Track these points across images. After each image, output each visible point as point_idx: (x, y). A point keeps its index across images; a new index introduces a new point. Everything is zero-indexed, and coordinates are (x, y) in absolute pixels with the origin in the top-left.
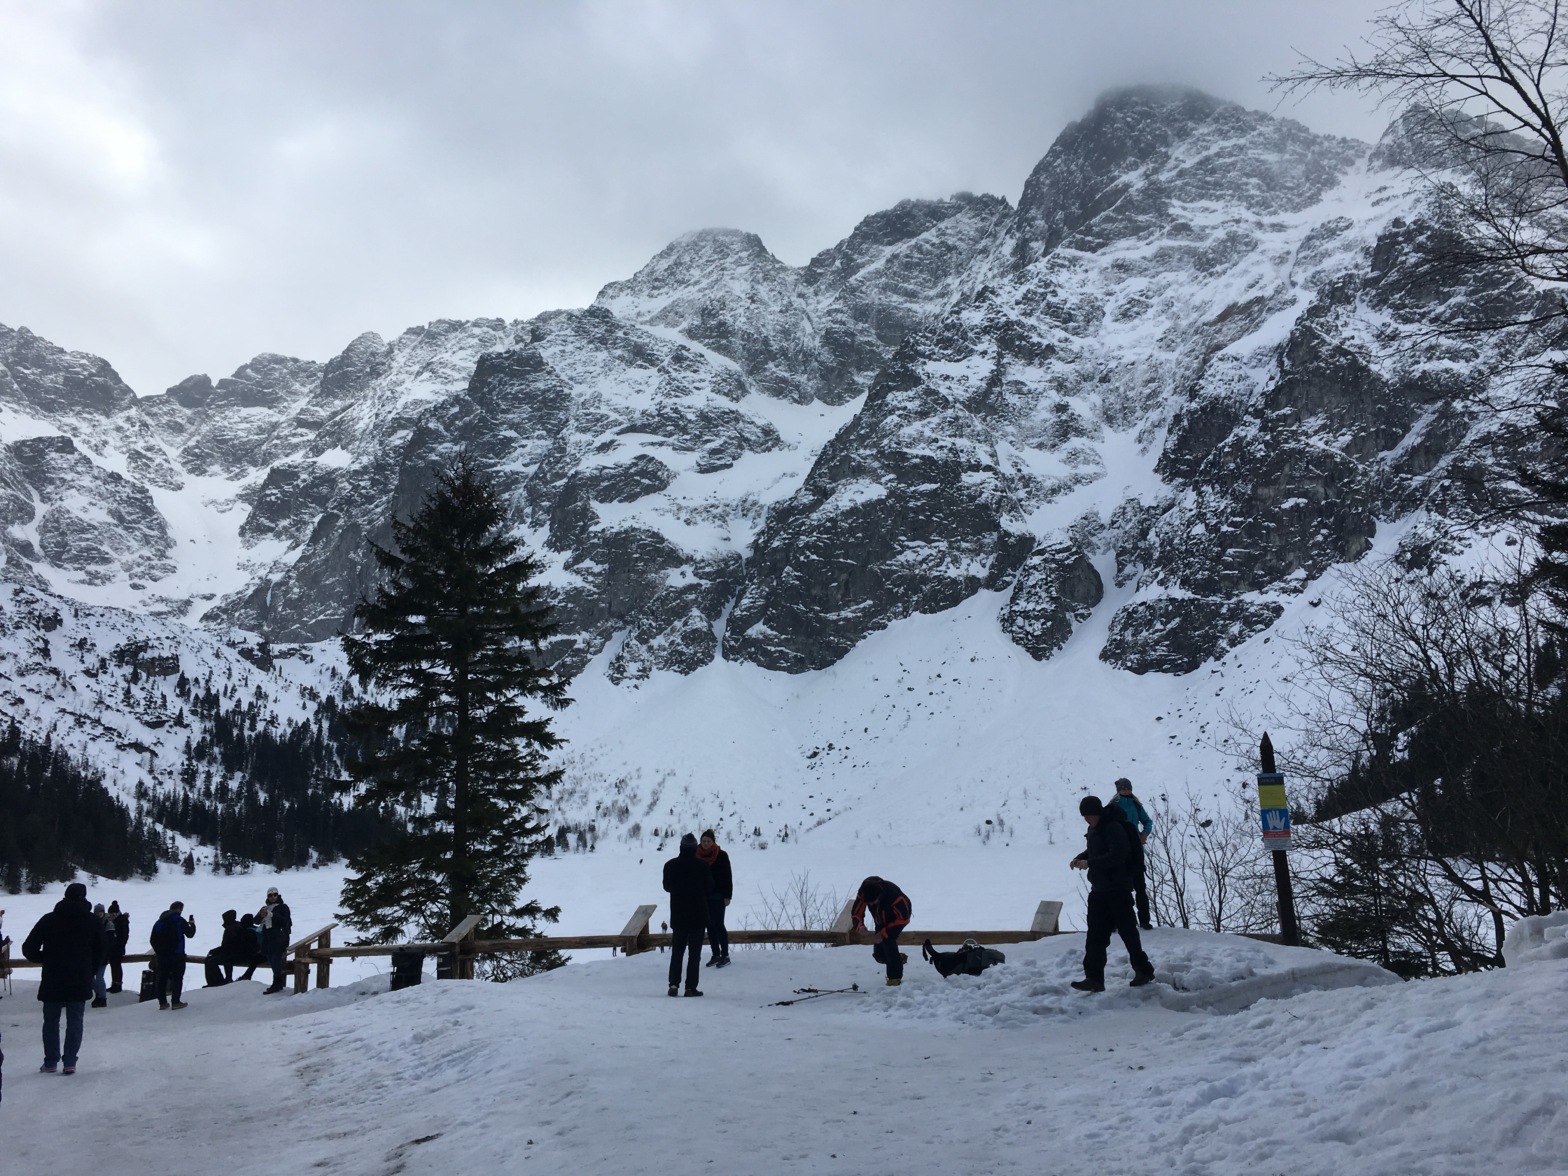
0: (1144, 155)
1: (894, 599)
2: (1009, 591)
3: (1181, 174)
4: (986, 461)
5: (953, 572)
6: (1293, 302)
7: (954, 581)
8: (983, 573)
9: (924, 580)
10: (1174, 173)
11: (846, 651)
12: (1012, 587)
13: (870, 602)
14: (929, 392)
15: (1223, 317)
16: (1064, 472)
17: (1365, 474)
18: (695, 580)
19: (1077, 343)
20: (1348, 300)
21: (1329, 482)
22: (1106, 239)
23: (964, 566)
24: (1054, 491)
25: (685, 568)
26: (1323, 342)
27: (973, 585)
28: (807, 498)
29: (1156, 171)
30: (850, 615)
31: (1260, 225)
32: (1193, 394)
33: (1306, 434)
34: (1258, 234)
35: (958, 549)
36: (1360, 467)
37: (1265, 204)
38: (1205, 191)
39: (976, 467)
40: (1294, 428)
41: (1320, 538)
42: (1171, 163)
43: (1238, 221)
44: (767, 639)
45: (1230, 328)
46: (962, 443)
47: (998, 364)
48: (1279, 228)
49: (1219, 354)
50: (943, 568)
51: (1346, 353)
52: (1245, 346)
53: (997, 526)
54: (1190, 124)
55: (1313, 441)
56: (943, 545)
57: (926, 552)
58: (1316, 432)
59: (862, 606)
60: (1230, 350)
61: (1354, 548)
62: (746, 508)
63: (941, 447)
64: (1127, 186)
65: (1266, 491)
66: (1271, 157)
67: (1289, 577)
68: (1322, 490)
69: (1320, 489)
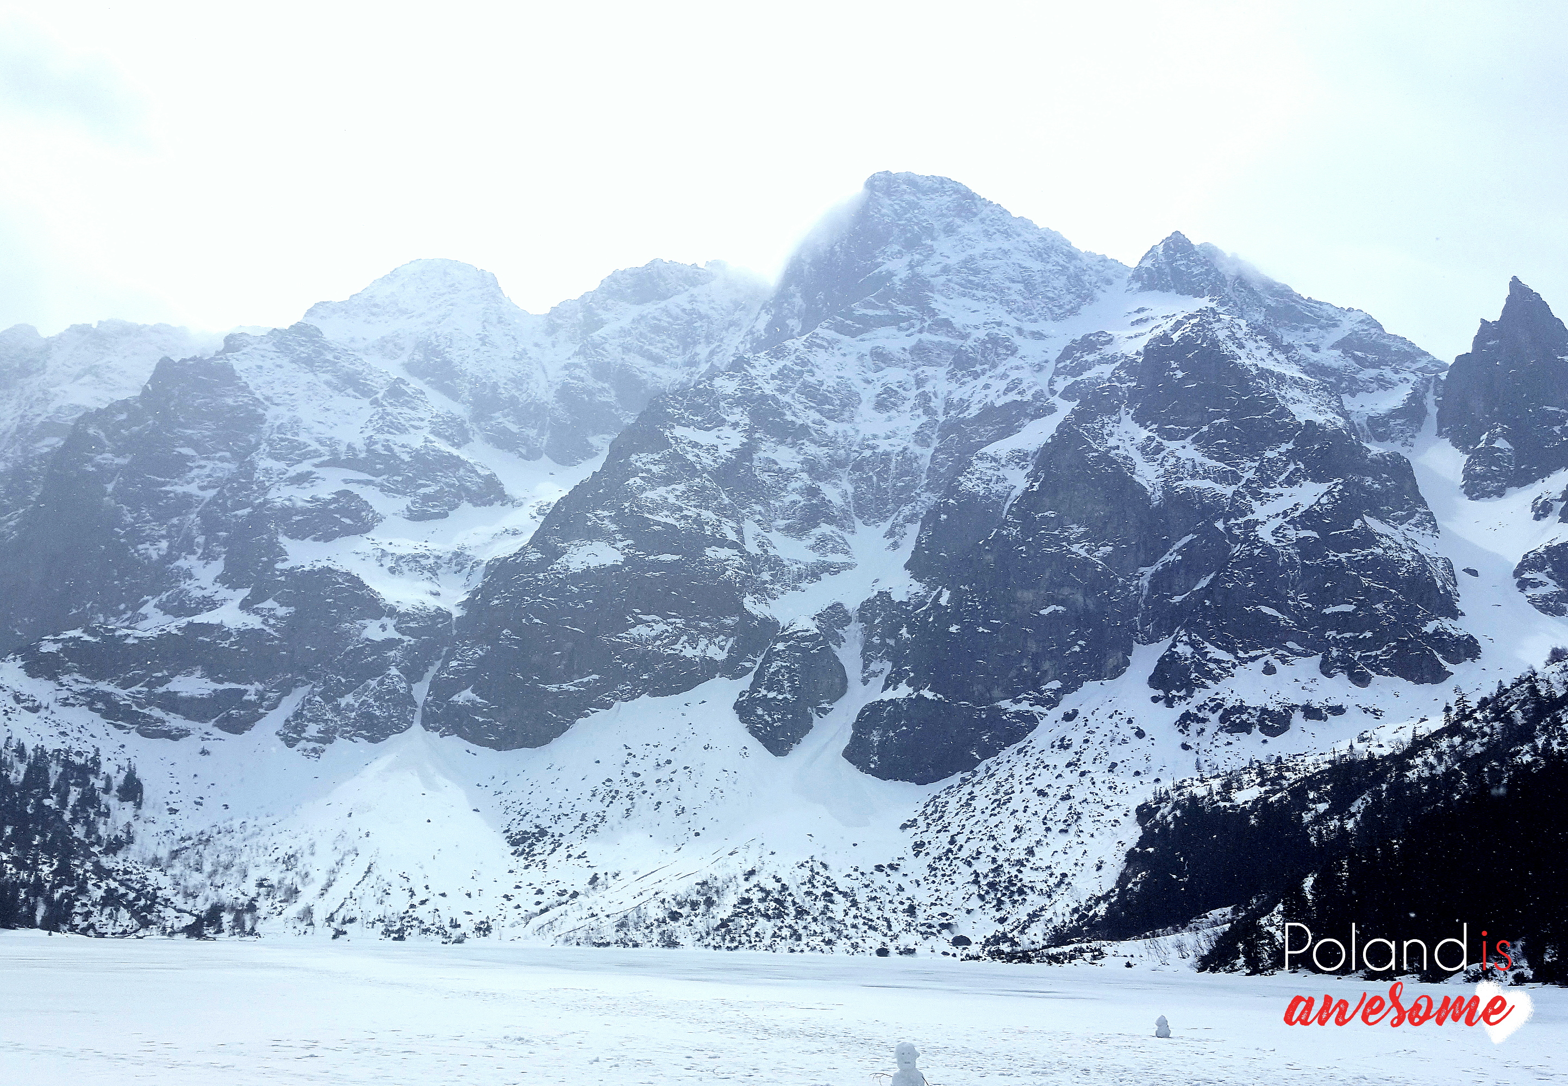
0: (911, 244)
1: (623, 676)
2: (750, 678)
3: (946, 270)
4: (732, 536)
5: (689, 652)
6: (1052, 410)
7: (689, 662)
8: (721, 656)
9: (658, 657)
10: (939, 267)
11: (565, 729)
12: (752, 673)
13: (596, 677)
14: (676, 457)
15: (980, 418)
16: (812, 557)
17: (1125, 587)
18: (397, 636)
19: (832, 427)
20: (1112, 411)
21: (1090, 590)
22: (867, 324)
23: (702, 645)
24: (800, 577)
25: (385, 620)
26: (1090, 449)
27: (708, 669)
28: (534, 556)
29: (920, 263)
30: (572, 689)
31: (1020, 331)
32: (950, 490)
33: (1067, 539)
34: (1017, 340)
35: (696, 627)
36: (1120, 580)
37: (1027, 312)
38: (968, 289)
39: (723, 542)
40: (1056, 532)
41: (1077, 649)
42: (936, 258)
43: (999, 324)
44: (475, 708)
45: (988, 429)
46: (707, 515)
47: (750, 437)
48: (1038, 336)
49: (978, 453)
50: (678, 646)
51: (1111, 462)
52: (1002, 447)
53: (739, 609)
54: (958, 221)
55: (1075, 548)
56: (680, 622)
57: (661, 627)
58: (1077, 541)
59: (585, 680)
60: (989, 450)
61: (1111, 662)
62: (459, 560)
63: (685, 517)
64: (891, 274)
65: (1025, 594)
66: (1036, 265)
67: (1044, 687)
68: (1081, 599)
69: (1080, 598)
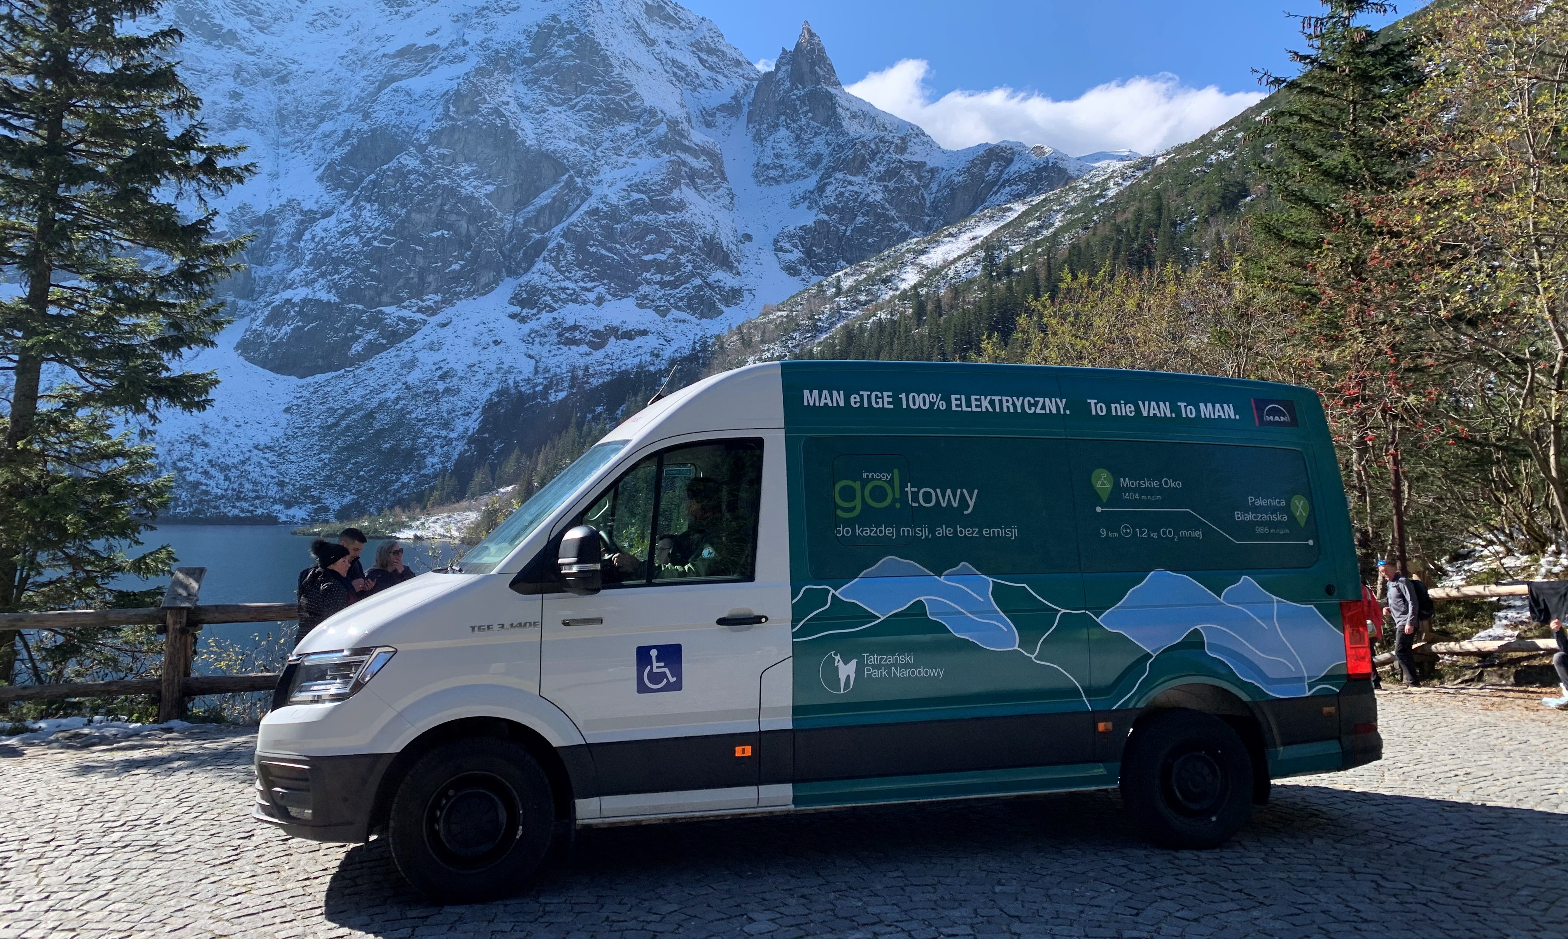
6: (462, 59)
15: (401, 53)
17: (501, 221)
19: (260, 39)
20: (508, 71)
21: (472, 219)
26: (485, 101)
32: (366, 116)
33: (459, 175)
36: (499, 213)
40: (450, 168)
41: (457, 268)
45: (407, 66)
49: (394, 85)
51: (501, 115)
52: (417, 85)
55: (464, 183)
58: (467, 177)
60: (403, 84)
61: (484, 280)
65: (418, 216)
67: (425, 297)
68: (465, 226)
69: (464, 224)
